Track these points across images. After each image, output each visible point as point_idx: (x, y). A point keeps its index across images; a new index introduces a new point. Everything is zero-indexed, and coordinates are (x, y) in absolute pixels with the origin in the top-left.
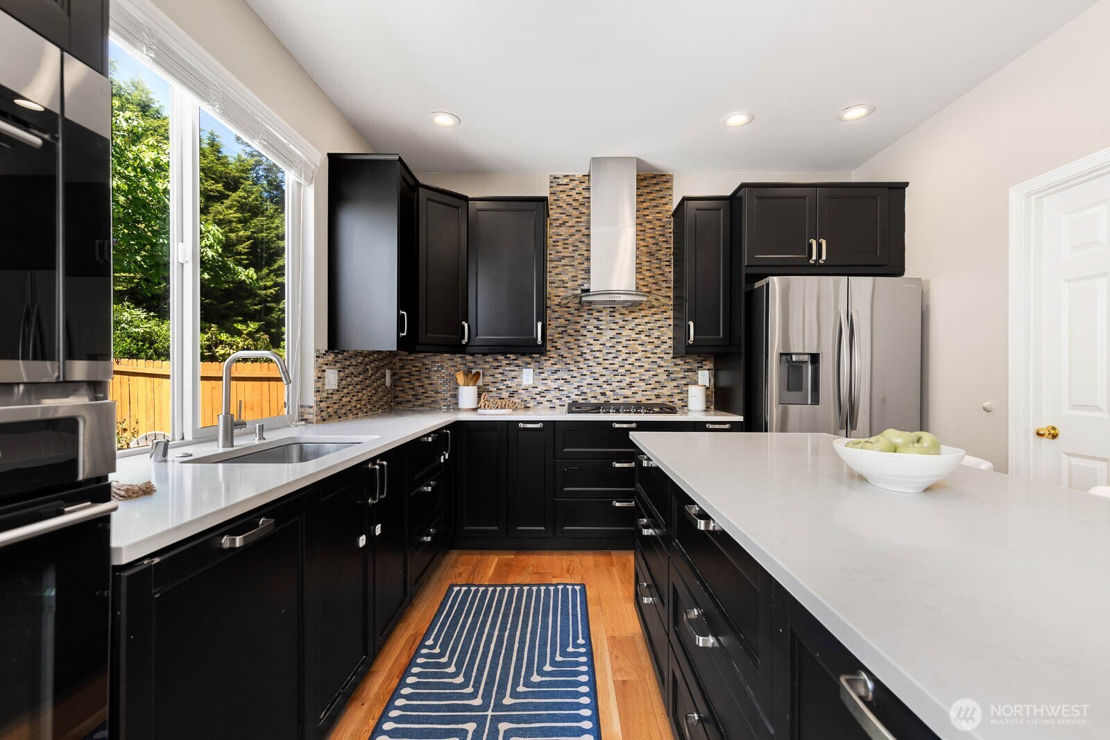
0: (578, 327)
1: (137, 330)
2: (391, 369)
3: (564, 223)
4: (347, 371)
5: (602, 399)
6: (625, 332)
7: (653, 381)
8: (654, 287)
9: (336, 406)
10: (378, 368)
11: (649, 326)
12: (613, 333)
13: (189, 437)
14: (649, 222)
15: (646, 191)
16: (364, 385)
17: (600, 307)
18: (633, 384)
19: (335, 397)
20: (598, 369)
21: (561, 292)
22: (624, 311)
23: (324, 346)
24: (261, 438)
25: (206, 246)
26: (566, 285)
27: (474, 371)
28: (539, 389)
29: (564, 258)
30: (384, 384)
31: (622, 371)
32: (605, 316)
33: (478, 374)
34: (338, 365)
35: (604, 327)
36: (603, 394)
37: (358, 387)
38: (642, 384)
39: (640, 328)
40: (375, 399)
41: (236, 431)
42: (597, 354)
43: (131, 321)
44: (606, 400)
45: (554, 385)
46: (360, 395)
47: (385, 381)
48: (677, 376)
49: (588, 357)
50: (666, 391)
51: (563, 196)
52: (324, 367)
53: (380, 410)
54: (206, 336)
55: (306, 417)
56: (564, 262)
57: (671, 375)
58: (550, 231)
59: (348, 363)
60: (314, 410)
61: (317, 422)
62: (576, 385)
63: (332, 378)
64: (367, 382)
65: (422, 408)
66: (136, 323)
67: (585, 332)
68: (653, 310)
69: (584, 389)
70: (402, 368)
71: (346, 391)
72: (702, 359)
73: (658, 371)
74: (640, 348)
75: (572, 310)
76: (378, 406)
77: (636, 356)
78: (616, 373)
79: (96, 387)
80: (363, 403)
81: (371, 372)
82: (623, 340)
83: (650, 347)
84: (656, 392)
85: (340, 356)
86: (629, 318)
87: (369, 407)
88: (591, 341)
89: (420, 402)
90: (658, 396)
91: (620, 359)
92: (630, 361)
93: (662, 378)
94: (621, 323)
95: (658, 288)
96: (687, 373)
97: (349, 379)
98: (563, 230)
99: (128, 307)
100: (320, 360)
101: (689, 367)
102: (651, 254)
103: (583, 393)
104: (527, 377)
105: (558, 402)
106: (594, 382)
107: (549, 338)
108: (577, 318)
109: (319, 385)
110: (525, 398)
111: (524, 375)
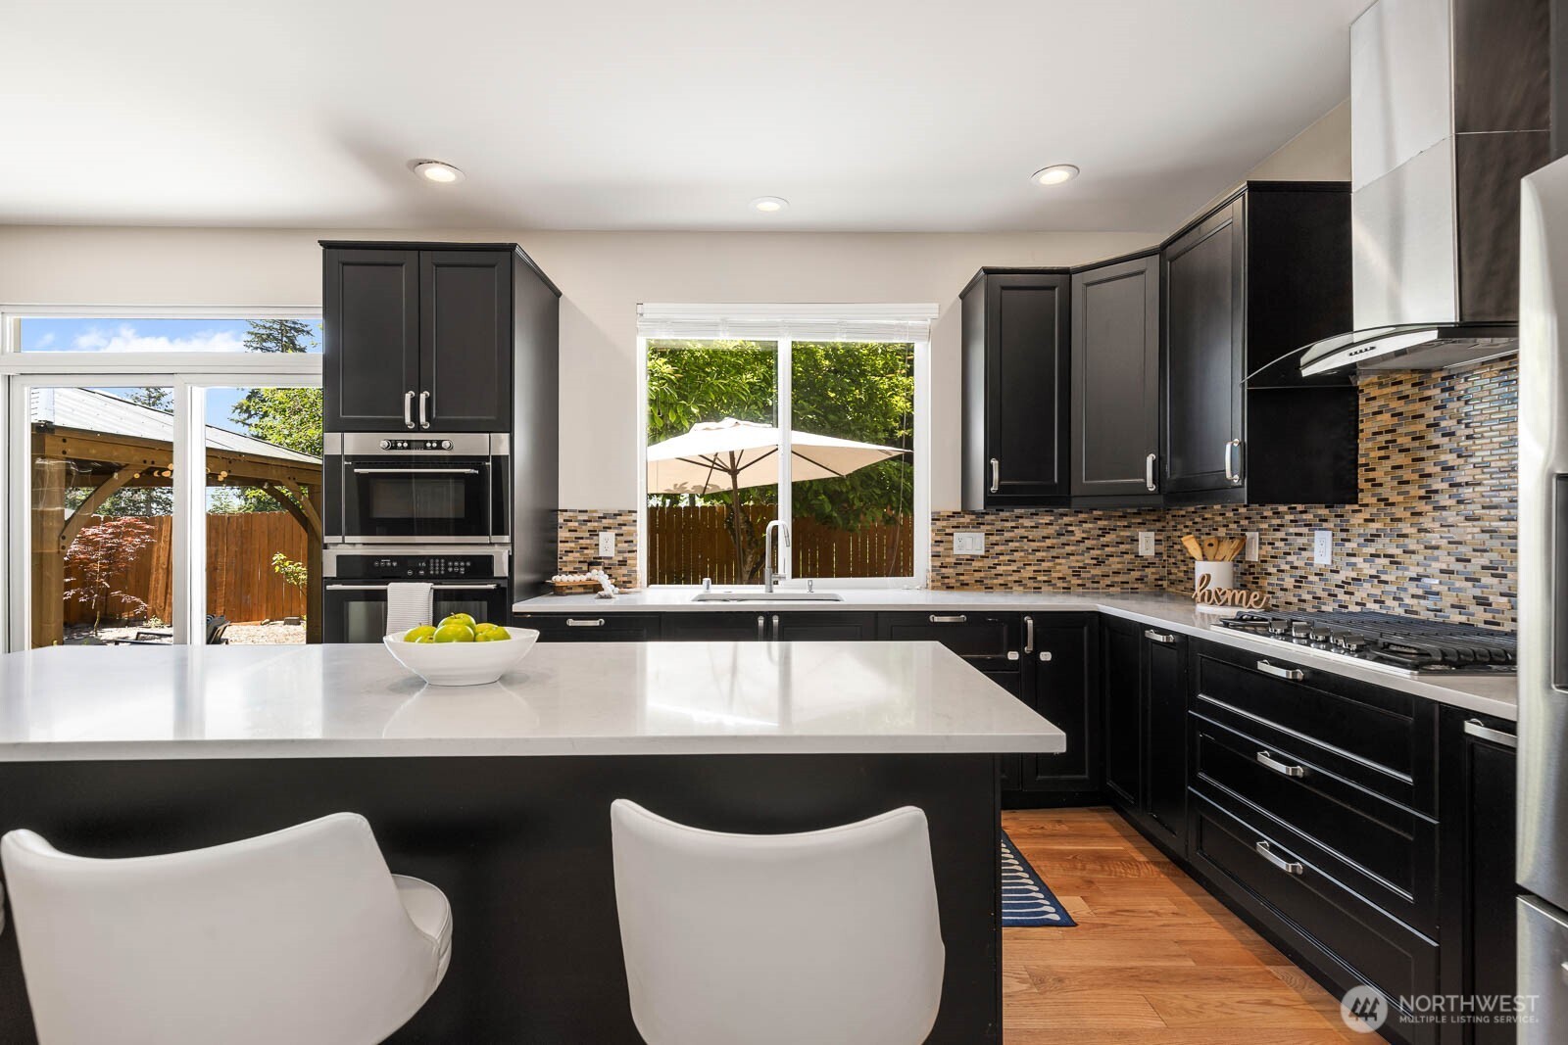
0: (1419, 427)
2: (1160, 530)
4: (1008, 534)
9: (980, 575)
10: (1108, 530)
19: (978, 563)
23: (954, 507)
28: (1343, 576)
34: (986, 527)
37: (1040, 554)
40: (1095, 572)
45: (1368, 570)
46: (1046, 563)
47: (1134, 549)
49: (1443, 500)
52: (951, 531)
53: (1116, 590)
59: (1008, 524)
60: (931, 576)
61: (935, 588)
62: (1414, 571)
63: (970, 543)
67: (1436, 438)
69: (1433, 583)
70: (1175, 528)
71: (1006, 558)
75: (1406, 389)
76: (1106, 582)
80: (1055, 574)
81: (1080, 535)
85: (989, 517)
88: (1451, 459)
97: (1014, 545)
100: (941, 523)
103: (1429, 593)
104: (1322, 549)
105: (1376, 607)
106: (1459, 566)
107: (1361, 461)
108: (1419, 407)
109: (940, 549)
110: (1320, 593)
111: (1317, 545)
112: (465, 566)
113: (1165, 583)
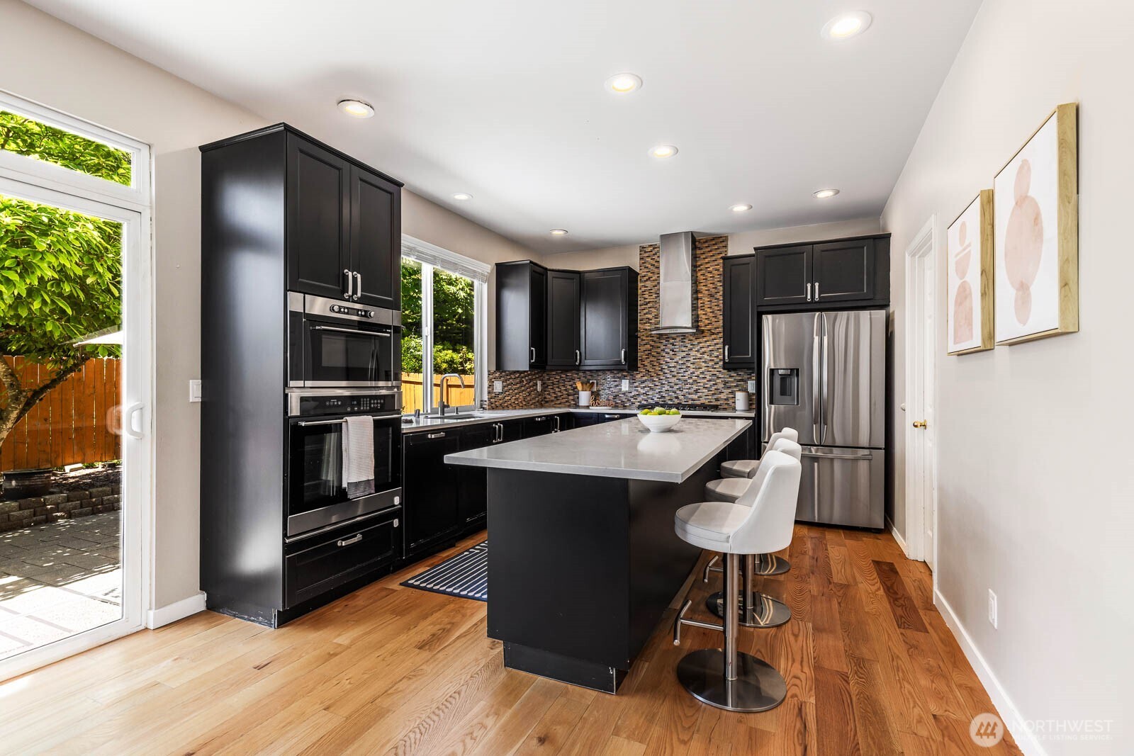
0: (659, 350)
1: (419, 353)
2: (542, 380)
3: (649, 278)
4: (508, 382)
5: (676, 401)
6: (693, 353)
7: (713, 388)
8: (714, 319)
9: (501, 402)
10: (531, 380)
11: (711, 348)
12: (684, 354)
13: (429, 411)
14: (710, 272)
15: (707, 250)
16: (519, 390)
17: (673, 336)
18: (699, 391)
19: (500, 396)
20: (673, 380)
21: (647, 326)
22: (691, 338)
23: (493, 368)
24: (457, 413)
25: (460, 289)
26: (650, 321)
27: (591, 381)
28: (633, 394)
29: (649, 302)
30: (536, 389)
31: (691, 381)
32: (678, 343)
33: (593, 383)
34: (502, 379)
35: (677, 350)
36: (677, 398)
37: (516, 391)
38: (704, 390)
39: (703, 350)
40: (529, 399)
41: (445, 409)
42: (673, 369)
43: (416, 347)
44: (679, 401)
45: (642, 391)
46: (517, 396)
47: (537, 388)
48: (732, 384)
49: (666, 371)
50: (722, 396)
51: (649, 259)
52: (493, 380)
53: (533, 406)
54: (459, 355)
55: (484, 406)
56: (649, 305)
57: (727, 384)
58: (640, 285)
59: (508, 377)
60: (487, 403)
61: (489, 409)
62: (658, 391)
63: (498, 386)
64: (523, 388)
65: (560, 406)
66: (418, 348)
67: (664, 354)
68: (713, 337)
69: (664, 394)
70: (549, 379)
71: (507, 393)
72: (751, 371)
73: (718, 381)
74: (704, 364)
75: (655, 339)
76: (531, 403)
77: (701, 370)
78: (686, 382)
79: (399, 388)
80: (520, 400)
81: (525, 382)
82: (691, 359)
83: (711, 364)
84: (716, 397)
85: (503, 374)
86: (696, 343)
87: (524, 403)
88: (668, 360)
89: (558, 402)
90: (717, 400)
91: (689, 373)
92: (696, 374)
93: (721, 386)
94: (689, 346)
95: (716, 320)
96: (739, 383)
97: (510, 387)
98: (648, 283)
99: (414, 338)
100: (491, 376)
101: (740, 378)
102: (711, 296)
103: (663, 397)
104: (625, 385)
105: (645, 403)
106: (671, 389)
107: (639, 358)
108: (658, 344)
109: (490, 389)
110: (624, 400)
111: (623, 384)
112: (380, 403)
113: (543, 402)
